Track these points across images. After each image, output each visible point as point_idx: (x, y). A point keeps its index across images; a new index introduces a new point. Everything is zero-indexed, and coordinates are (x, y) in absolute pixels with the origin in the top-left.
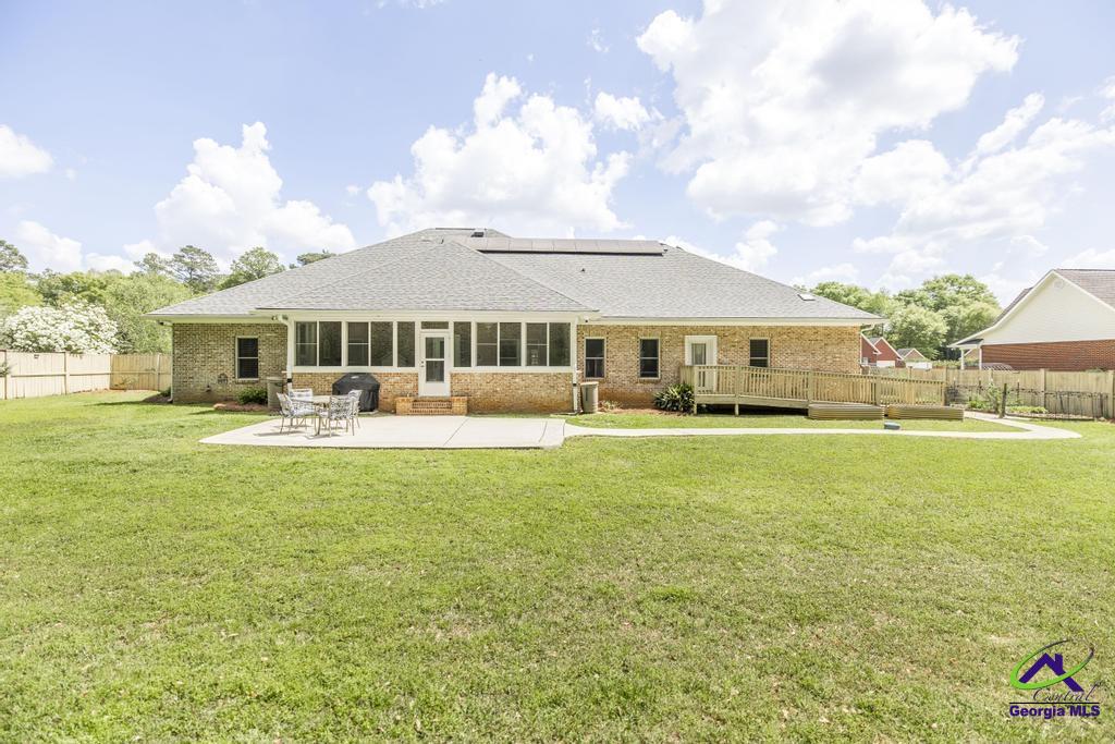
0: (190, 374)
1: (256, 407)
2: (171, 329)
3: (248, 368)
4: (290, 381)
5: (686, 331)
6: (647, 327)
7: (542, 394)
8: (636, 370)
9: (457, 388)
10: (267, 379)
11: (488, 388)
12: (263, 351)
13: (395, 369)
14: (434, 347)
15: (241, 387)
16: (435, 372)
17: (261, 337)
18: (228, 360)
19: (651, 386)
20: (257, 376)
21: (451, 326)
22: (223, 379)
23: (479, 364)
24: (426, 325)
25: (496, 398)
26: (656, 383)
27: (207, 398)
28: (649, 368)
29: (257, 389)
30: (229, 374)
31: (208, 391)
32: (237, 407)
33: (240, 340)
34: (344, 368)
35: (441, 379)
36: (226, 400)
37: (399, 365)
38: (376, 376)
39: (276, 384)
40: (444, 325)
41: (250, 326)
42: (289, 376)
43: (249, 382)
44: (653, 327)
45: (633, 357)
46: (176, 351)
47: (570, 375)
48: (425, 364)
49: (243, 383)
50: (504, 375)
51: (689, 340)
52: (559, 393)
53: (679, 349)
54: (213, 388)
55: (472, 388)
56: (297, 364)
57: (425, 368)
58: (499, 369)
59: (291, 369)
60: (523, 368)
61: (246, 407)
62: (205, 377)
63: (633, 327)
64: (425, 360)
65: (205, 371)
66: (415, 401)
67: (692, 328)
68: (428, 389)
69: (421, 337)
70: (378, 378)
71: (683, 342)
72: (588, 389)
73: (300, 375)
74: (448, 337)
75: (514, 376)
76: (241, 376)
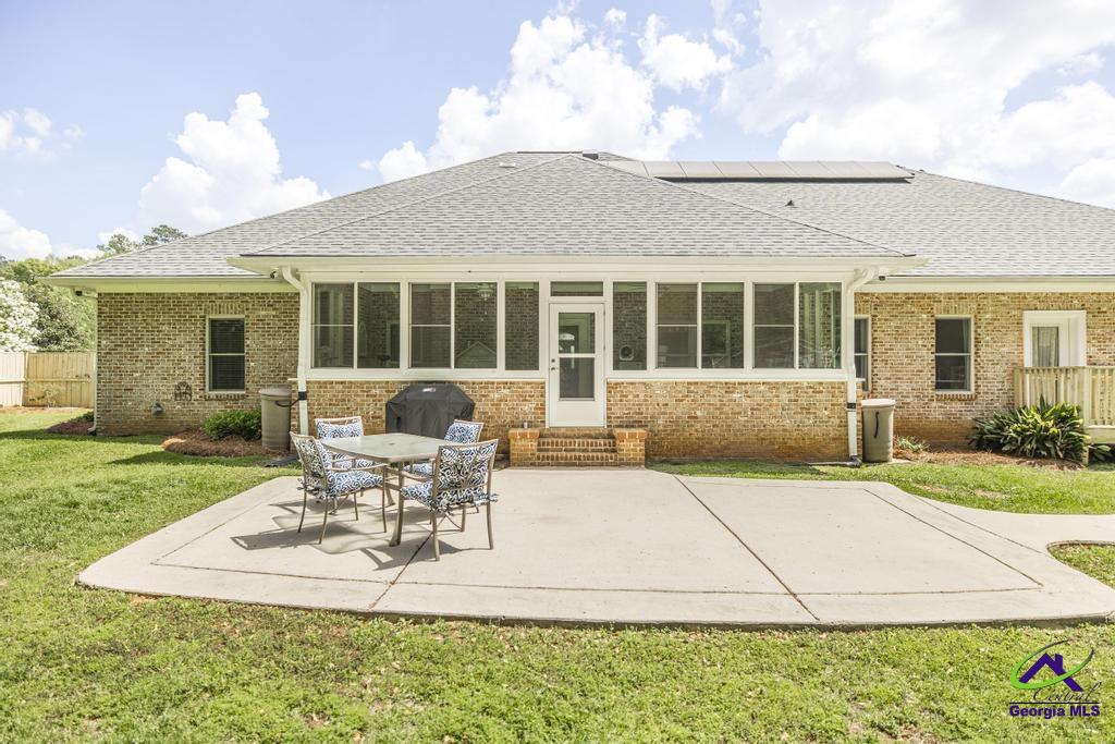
0: (126, 383)
1: (240, 446)
2: (96, 302)
3: (228, 373)
4: (303, 396)
5: (1023, 302)
6: (949, 296)
7: (783, 422)
8: (928, 377)
9: (618, 411)
10: (261, 394)
11: (680, 411)
12: (251, 341)
13: (500, 373)
14: (576, 331)
15: (214, 406)
16: (576, 382)
17: (250, 317)
18: (190, 357)
19: (959, 406)
20: (242, 387)
21: (608, 291)
22: (183, 392)
23: (660, 365)
24: (559, 289)
25: (695, 431)
26: (970, 400)
27: (154, 427)
28: (951, 373)
29: (243, 409)
30: (195, 384)
31: (158, 413)
32: (206, 446)
33: (213, 322)
34: (405, 372)
35: (590, 394)
36: (189, 430)
37: (509, 366)
38: (464, 388)
39: (277, 402)
40: (594, 289)
41: (231, 296)
42: (302, 388)
43: (228, 398)
44: (962, 297)
45: (924, 352)
46: (104, 342)
47: (841, 387)
48: (557, 364)
49: (218, 399)
50: (711, 386)
51: (1031, 318)
52: (818, 421)
53: (1011, 337)
54: (167, 406)
55: (648, 411)
56: (316, 365)
57: (558, 371)
58: (699, 374)
59: (307, 374)
60: (749, 373)
61: (223, 446)
62: (152, 388)
63: (924, 296)
64: (557, 356)
65: (153, 379)
66: (541, 436)
67: (1037, 297)
68: (564, 414)
69: (550, 312)
70: (469, 392)
71: (1020, 323)
72: (878, 413)
73: (323, 385)
74: (603, 310)
75: (729, 388)
76: (214, 386)
